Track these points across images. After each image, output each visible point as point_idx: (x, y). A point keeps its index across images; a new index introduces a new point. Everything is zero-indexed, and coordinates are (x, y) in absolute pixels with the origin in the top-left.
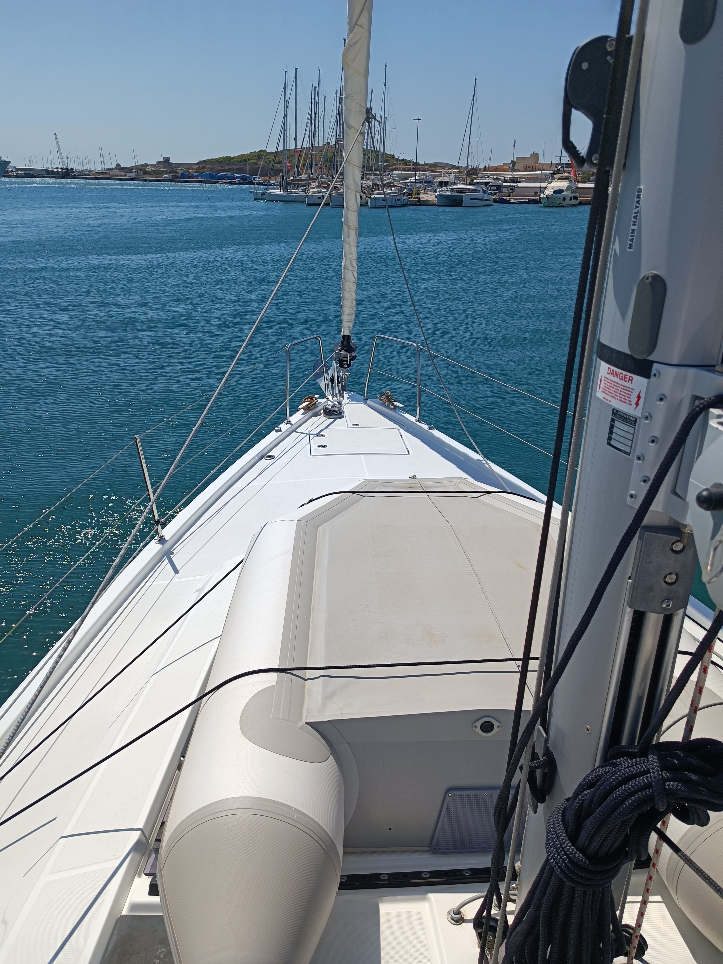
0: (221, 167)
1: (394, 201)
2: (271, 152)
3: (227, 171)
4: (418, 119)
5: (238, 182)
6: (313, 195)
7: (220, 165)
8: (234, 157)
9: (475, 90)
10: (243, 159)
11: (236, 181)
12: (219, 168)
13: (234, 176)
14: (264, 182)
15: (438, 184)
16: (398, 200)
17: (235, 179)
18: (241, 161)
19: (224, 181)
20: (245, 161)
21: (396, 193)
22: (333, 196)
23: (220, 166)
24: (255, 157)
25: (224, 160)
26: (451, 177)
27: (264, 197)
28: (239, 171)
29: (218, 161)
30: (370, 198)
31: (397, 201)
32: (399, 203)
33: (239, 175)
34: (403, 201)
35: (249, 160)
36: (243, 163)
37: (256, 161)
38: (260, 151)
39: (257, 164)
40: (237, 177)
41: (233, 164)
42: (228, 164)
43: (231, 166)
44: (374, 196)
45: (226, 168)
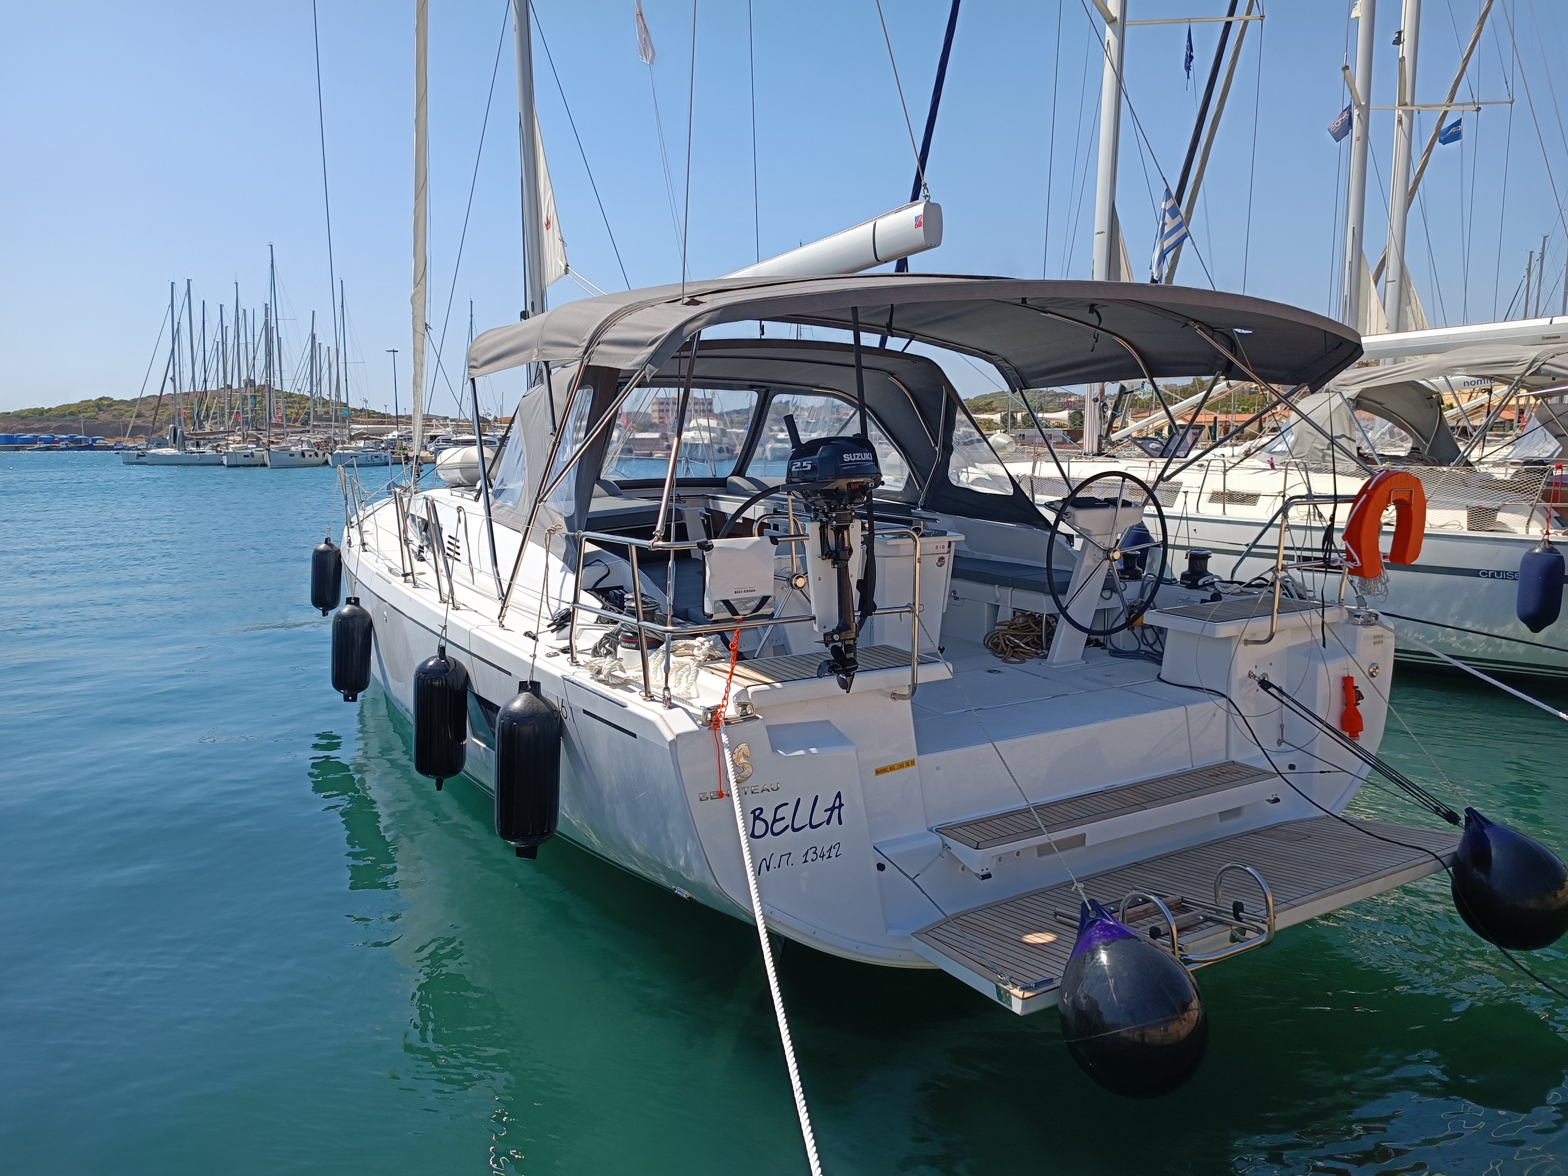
0: (26, 425)
1: (369, 459)
2: (122, 400)
3: (36, 430)
4: (394, 351)
5: (65, 446)
6: (236, 453)
7: (24, 421)
8: (50, 409)
9: (471, 316)
10: (68, 413)
11: (62, 445)
12: (20, 427)
13: (55, 437)
14: (115, 445)
15: (429, 440)
16: (376, 457)
17: (57, 442)
18: (65, 415)
19: (37, 446)
20: (72, 414)
21: (372, 448)
22: (273, 452)
23: (23, 424)
24: (91, 409)
25: (30, 415)
26: (448, 429)
27: (142, 459)
28: (61, 429)
29: (19, 416)
30: (331, 454)
31: (375, 459)
32: (377, 460)
33: (65, 437)
34: (383, 458)
35: (79, 412)
36: (68, 418)
37: (94, 414)
38: (101, 399)
39: (97, 419)
40: (62, 440)
41: (48, 420)
42: (40, 420)
43: (46, 424)
44: (337, 451)
45: (36, 426)
